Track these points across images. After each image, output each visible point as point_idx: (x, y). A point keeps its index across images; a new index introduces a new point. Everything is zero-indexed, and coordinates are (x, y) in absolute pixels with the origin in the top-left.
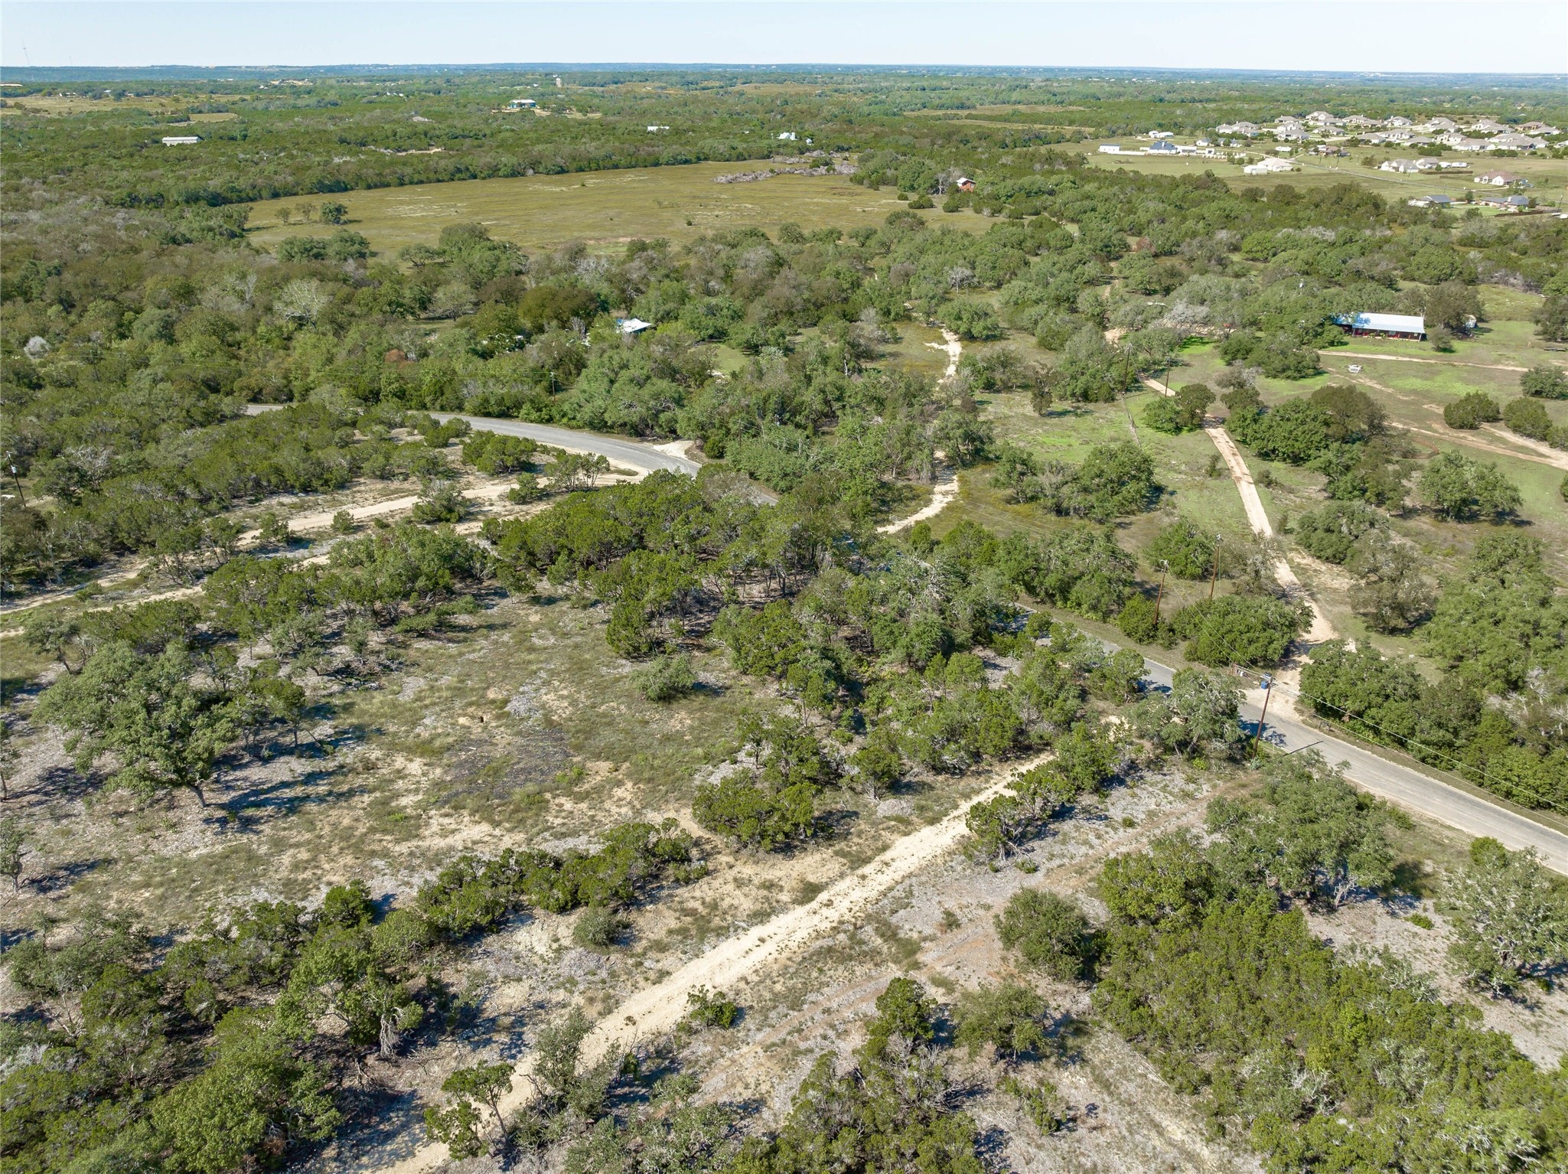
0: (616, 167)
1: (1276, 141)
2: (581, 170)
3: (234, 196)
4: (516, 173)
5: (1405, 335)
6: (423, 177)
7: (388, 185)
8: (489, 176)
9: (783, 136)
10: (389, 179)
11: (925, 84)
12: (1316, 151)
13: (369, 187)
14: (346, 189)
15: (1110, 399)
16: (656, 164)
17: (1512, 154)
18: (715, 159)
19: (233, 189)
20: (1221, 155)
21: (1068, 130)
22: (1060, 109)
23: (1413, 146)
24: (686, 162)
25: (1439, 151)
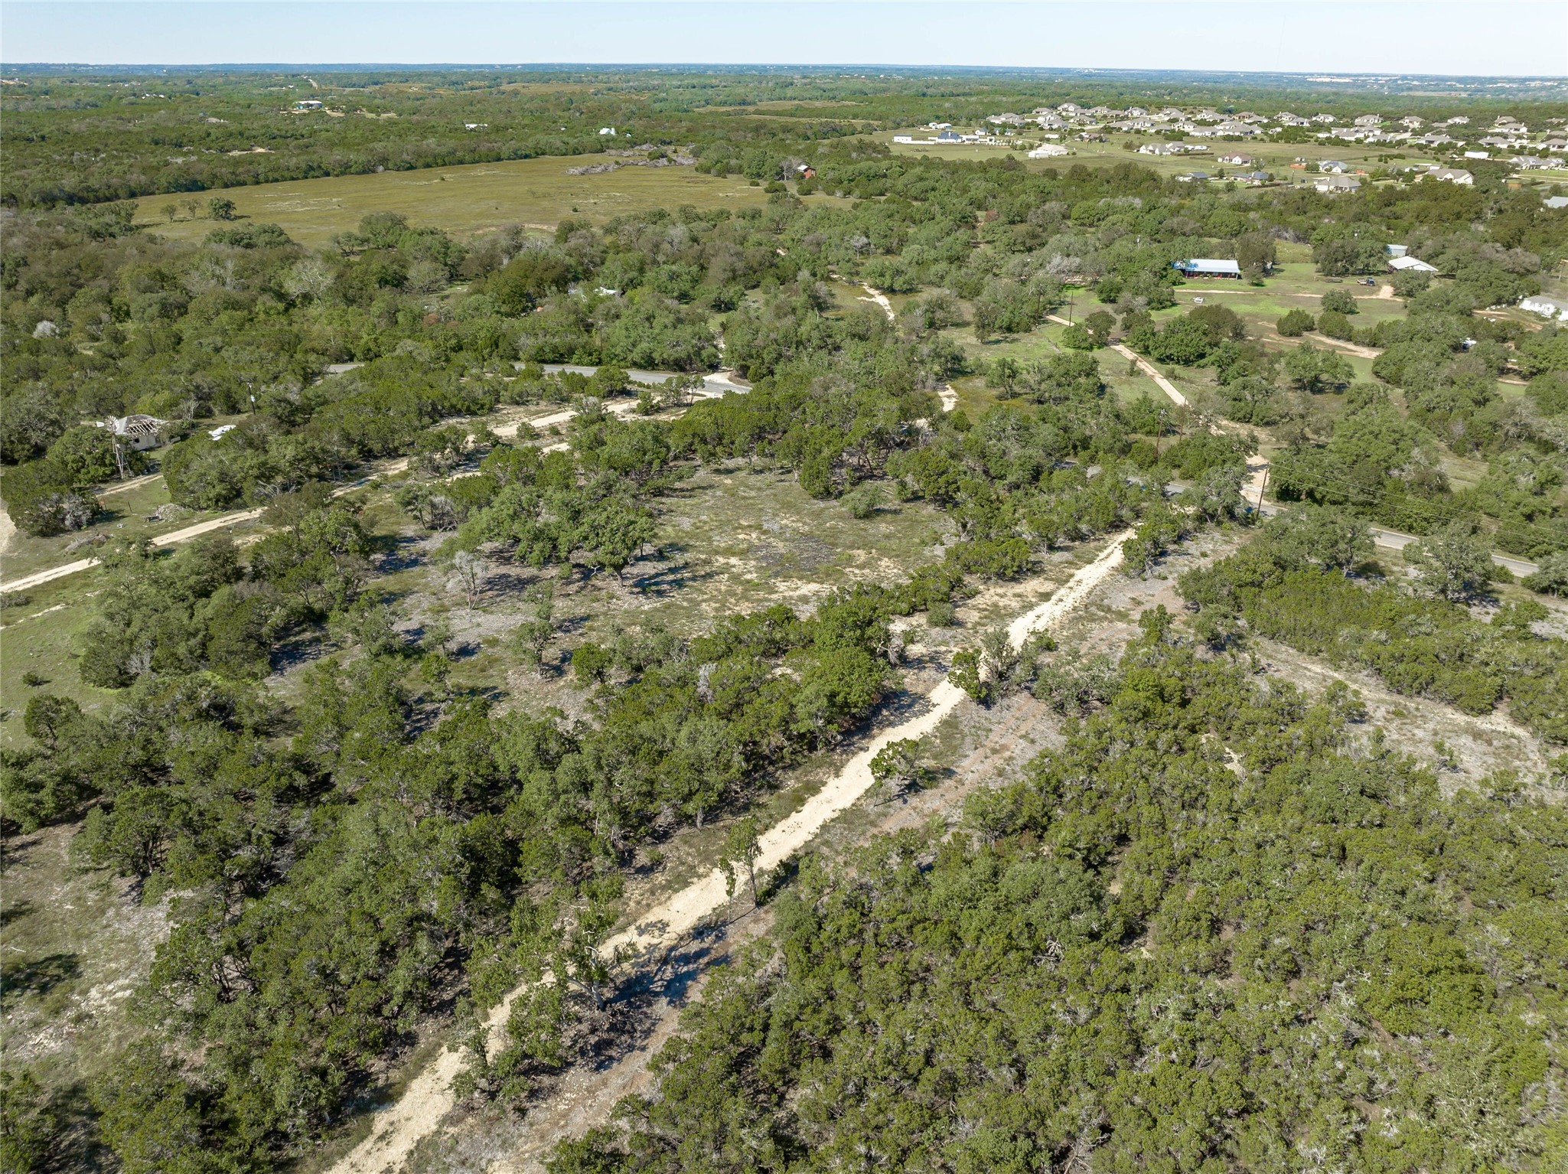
0: (461, 162)
1: (1042, 129)
2: (428, 166)
3: (91, 196)
4: (367, 170)
5: (1225, 275)
6: (276, 175)
7: (244, 184)
8: (343, 173)
9: (604, 131)
10: (241, 178)
11: (695, 82)
12: (1081, 137)
13: (226, 186)
14: (203, 189)
16: (499, 159)
17: (1239, 139)
18: (552, 154)
19: (88, 189)
20: (1001, 142)
21: (858, 123)
22: (833, 104)
23: (1158, 132)
24: (526, 157)
25: (1180, 136)
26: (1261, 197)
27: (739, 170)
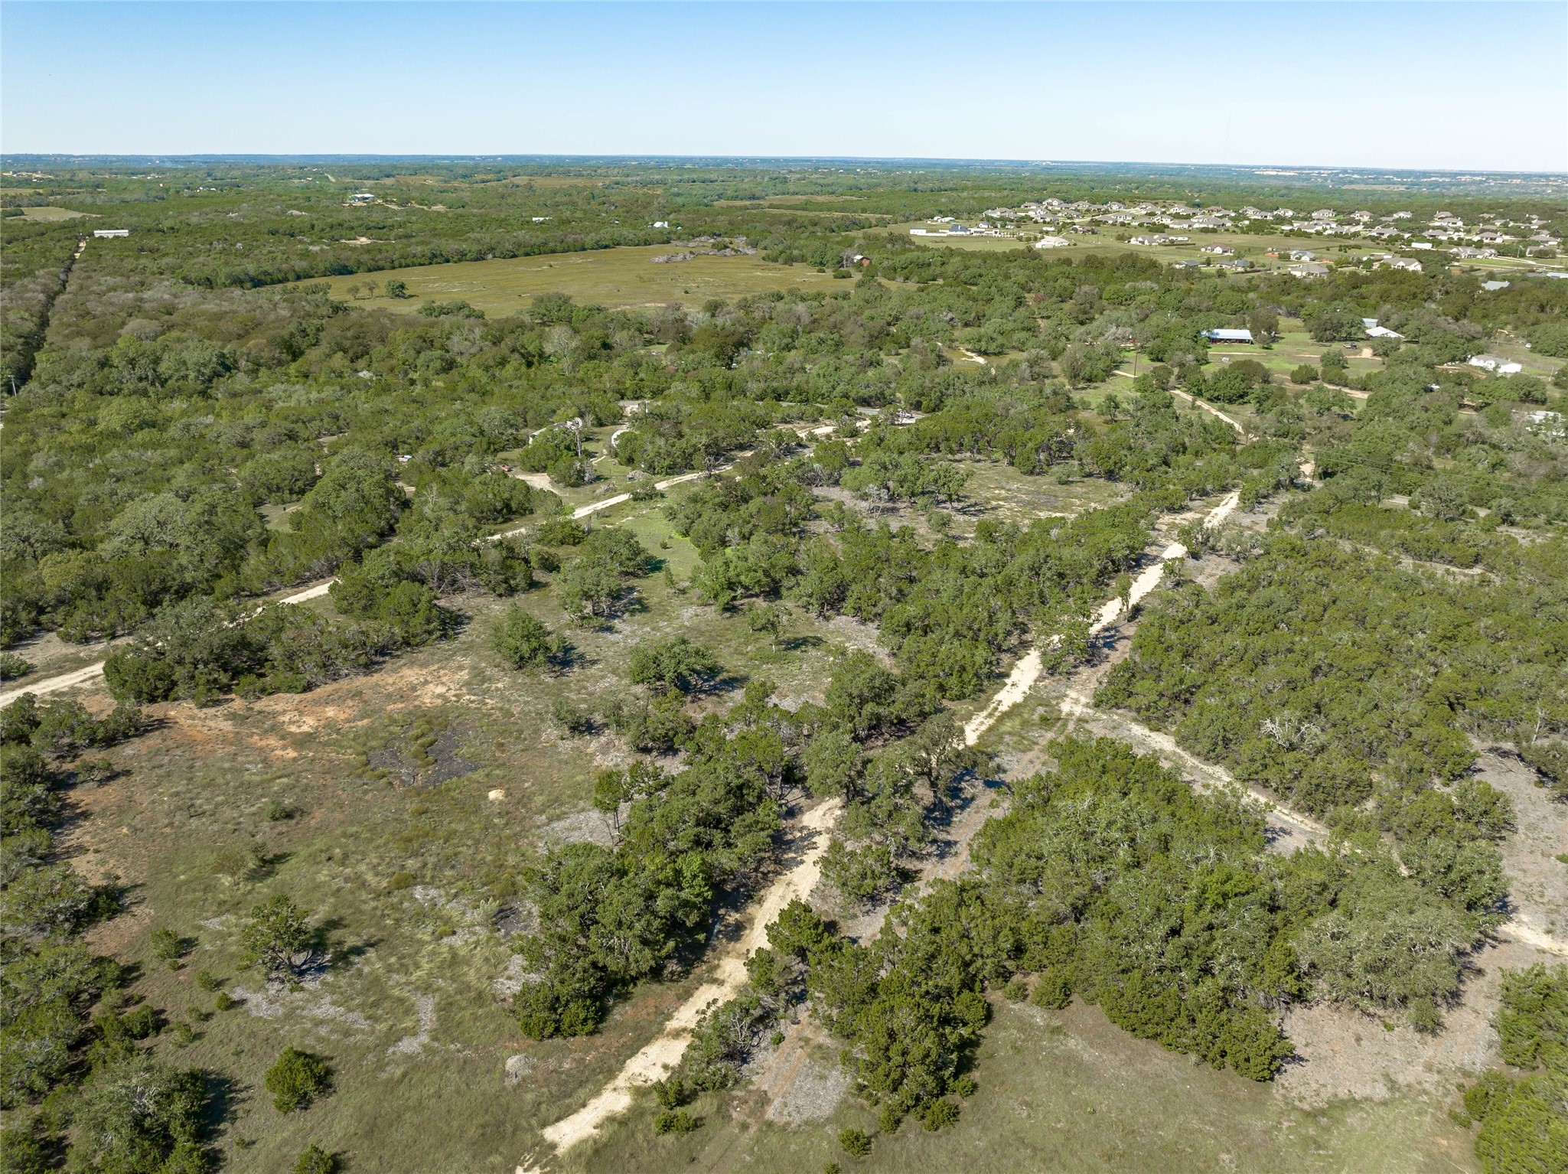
0: (553, 252)
1: (1036, 222)
2: (527, 254)
3: (268, 279)
4: (480, 257)
5: (1241, 341)
6: (408, 261)
7: (382, 269)
8: (460, 260)
9: (658, 225)
10: (381, 263)
12: (1076, 230)
13: (370, 271)
14: (351, 273)
15: (1103, 381)
16: (584, 249)
17: (1214, 231)
18: (626, 244)
19: (266, 273)
20: (1005, 234)
21: (873, 217)
22: (833, 198)
23: (1141, 225)
24: (606, 247)
25: (1162, 229)
26: (1250, 281)
27: (803, 259)
